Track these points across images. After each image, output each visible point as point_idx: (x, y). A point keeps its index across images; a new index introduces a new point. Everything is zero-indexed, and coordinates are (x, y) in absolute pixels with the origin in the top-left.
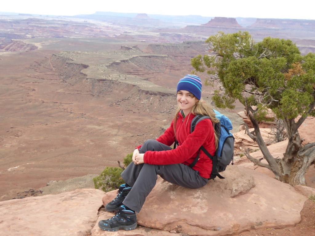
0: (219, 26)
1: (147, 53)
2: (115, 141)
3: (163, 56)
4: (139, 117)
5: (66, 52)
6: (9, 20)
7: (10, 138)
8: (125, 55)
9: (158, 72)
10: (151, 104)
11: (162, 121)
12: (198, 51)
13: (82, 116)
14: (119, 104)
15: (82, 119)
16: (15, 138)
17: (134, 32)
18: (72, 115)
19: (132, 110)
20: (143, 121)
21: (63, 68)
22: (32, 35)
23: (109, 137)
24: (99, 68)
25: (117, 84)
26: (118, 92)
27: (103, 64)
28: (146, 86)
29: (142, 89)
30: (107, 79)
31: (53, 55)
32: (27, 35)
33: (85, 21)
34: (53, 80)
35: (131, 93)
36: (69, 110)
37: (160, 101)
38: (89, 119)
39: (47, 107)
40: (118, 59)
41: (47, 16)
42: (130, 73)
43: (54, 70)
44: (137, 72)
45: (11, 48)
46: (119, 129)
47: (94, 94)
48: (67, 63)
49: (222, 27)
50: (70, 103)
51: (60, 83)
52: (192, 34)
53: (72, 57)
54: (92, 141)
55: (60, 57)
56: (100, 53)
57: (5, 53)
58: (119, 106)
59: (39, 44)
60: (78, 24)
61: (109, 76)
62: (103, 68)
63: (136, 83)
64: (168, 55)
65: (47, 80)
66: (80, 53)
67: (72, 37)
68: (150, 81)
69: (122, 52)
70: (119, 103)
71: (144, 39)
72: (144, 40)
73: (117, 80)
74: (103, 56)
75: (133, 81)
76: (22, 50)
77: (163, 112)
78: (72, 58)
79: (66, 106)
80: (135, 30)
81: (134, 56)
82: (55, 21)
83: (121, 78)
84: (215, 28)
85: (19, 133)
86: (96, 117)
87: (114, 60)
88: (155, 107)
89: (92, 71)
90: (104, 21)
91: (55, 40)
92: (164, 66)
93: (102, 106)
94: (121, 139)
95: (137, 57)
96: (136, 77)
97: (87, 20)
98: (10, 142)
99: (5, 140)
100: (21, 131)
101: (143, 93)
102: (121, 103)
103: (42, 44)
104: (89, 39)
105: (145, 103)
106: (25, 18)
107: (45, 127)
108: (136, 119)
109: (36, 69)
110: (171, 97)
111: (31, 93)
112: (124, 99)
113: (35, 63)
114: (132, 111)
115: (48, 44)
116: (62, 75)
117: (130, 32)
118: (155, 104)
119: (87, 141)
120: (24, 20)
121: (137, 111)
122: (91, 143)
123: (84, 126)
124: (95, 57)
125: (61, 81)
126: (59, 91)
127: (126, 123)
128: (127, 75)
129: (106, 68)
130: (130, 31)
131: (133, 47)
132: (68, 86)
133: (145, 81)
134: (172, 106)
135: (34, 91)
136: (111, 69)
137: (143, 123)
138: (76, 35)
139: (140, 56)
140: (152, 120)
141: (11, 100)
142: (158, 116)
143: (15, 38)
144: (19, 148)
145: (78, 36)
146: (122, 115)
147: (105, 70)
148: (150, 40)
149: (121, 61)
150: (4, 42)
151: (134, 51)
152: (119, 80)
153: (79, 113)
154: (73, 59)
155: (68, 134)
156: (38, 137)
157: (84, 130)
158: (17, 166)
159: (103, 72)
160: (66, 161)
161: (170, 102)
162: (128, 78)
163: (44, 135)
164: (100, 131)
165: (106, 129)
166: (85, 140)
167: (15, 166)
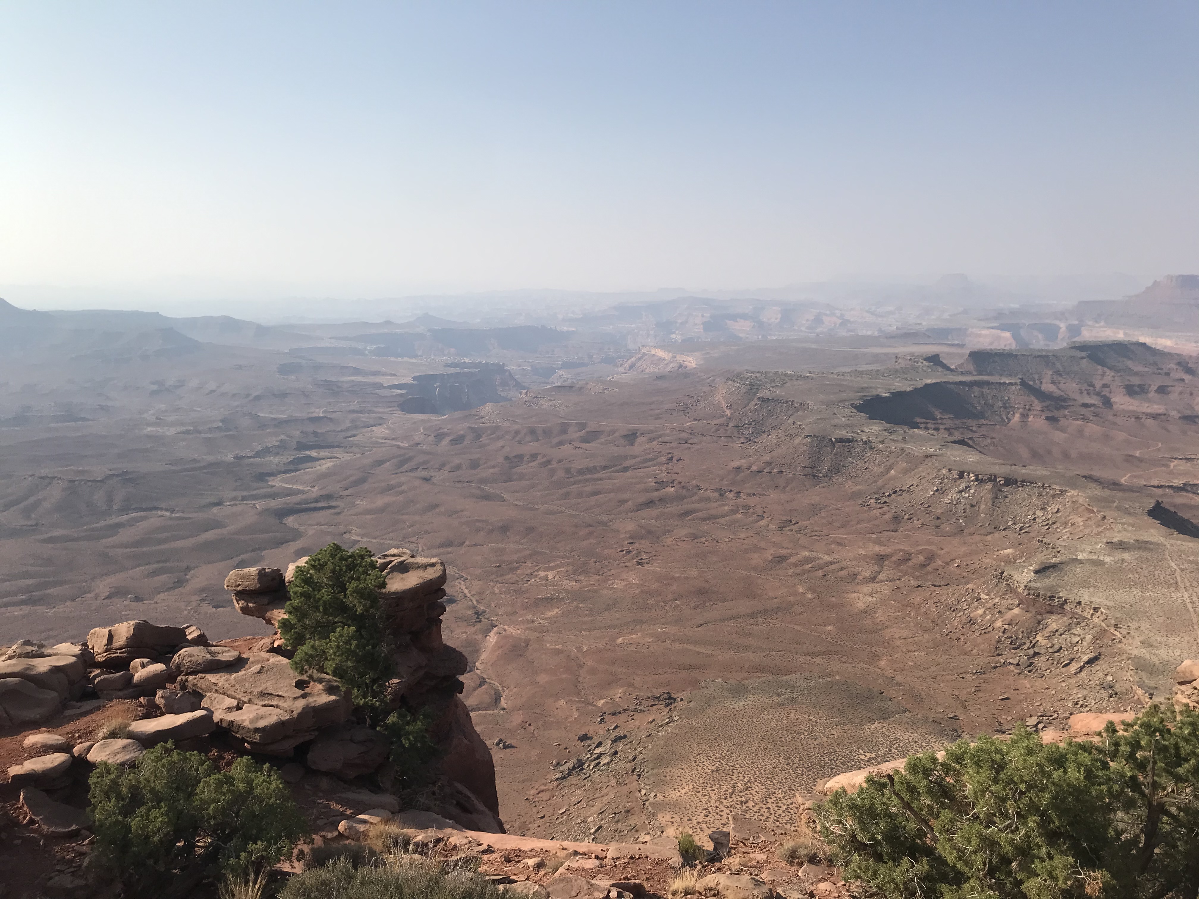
1: (964, 373)
2: (871, 595)
3: (1008, 382)
4: (937, 538)
7: (626, 566)
8: (906, 378)
9: (992, 423)
10: (972, 506)
11: (1000, 552)
14: (885, 502)
15: (790, 533)
16: (635, 568)
21: (749, 409)
23: (856, 582)
24: (836, 411)
25: (882, 451)
26: (882, 470)
27: (846, 401)
28: (958, 459)
29: (948, 467)
30: (855, 438)
31: (728, 379)
34: (725, 439)
35: (918, 476)
36: (759, 511)
37: (996, 498)
38: (807, 534)
39: (707, 500)
40: (886, 389)
42: (915, 424)
43: (729, 414)
44: (934, 422)
46: (881, 566)
47: (822, 476)
48: (759, 399)
50: (761, 493)
51: (741, 445)
53: (774, 385)
54: (811, 589)
55: (744, 385)
58: (886, 507)
59: (698, 354)
61: (862, 431)
62: (846, 410)
64: (1022, 380)
65: (710, 438)
67: (773, 337)
68: (968, 445)
69: (898, 370)
70: (885, 499)
71: (956, 340)
72: (958, 342)
74: (848, 383)
75: (925, 446)
76: (659, 369)
77: (1004, 529)
79: (751, 500)
81: (929, 382)
83: (891, 437)
85: (645, 556)
86: (825, 531)
87: (875, 392)
88: (983, 515)
92: (1010, 407)
94: (886, 592)
95: (938, 383)
96: (931, 435)
98: (625, 577)
100: (650, 553)
101: (951, 476)
102: (891, 498)
105: (955, 503)
107: (702, 546)
108: (930, 542)
109: (689, 413)
110: (1028, 489)
111: (676, 467)
112: (898, 489)
116: (746, 426)
118: (983, 507)
119: (800, 589)
121: (934, 522)
122: (809, 595)
123: (794, 551)
124: (829, 384)
125: (743, 440)
127: (900, 550)
128: (907, 431)
129: (854, 411)
130: (918, 321)
131: (925, 359)
133: (957, 446)
135: (681, 462)
136: (866, 414)
138: (782, 333)
141: (631, 480)
142: (989, 538)
144: (642, 592)
146: (894, 531)
147: (851, 417)
151: (929, 370)
154: (775, 390)
155: (755, 569)
156: (685, 569)
157: (792, 560)
158: (636, 633)
159: (847, 422)
160: (749, 635)
161: (1024, 504)
162: (912, 437)
163: (699, 566)
164: (833, 567)
165: (848, 563)
166: (795, 585)
167: (631, 634)
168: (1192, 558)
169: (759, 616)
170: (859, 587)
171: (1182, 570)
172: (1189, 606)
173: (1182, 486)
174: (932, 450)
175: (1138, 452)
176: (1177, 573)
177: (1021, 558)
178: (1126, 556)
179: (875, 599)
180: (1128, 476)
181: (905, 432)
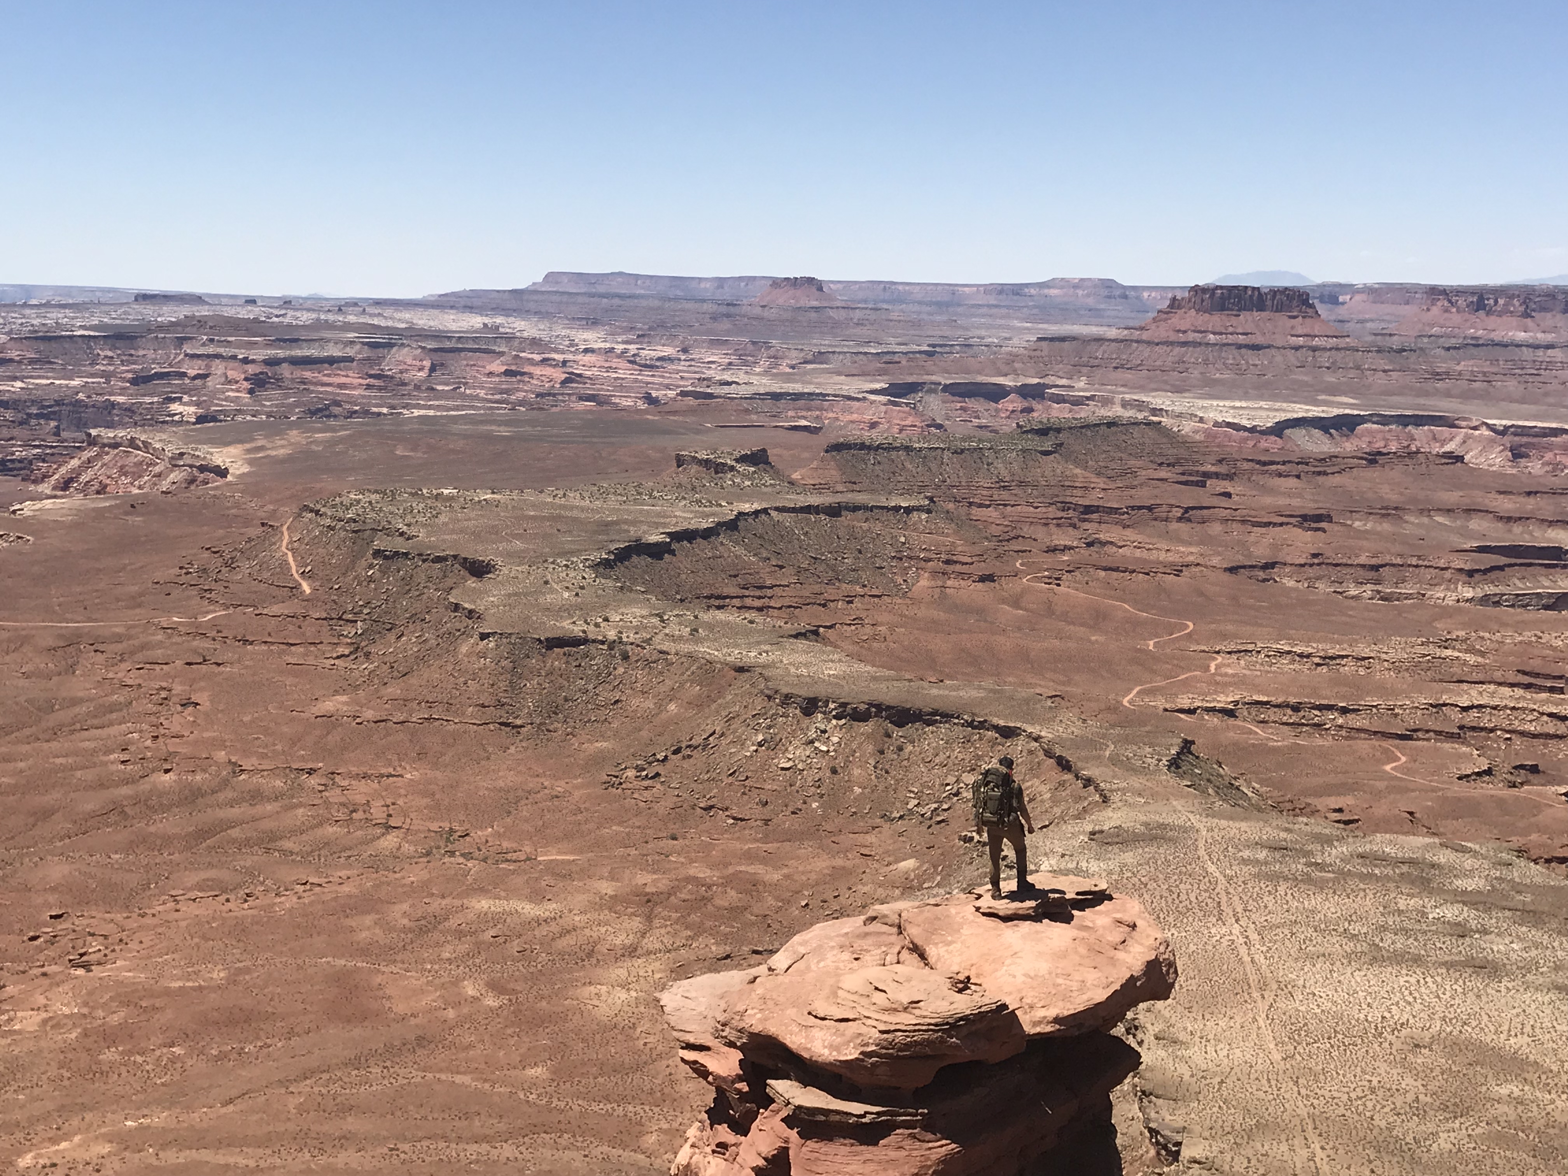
0: (1214, 333)
1: (817, 488)
2: (625, 986)
3: (904, 504)
4: (765, 847)
5: (376, 492)
6: (82, 327)
7: (44, 974)
8: (698, 501)
9: (875, 592)
10: (834, 771)
11: (891, 867)
12: (1099, 474)
13: (450, 847)
14: (658, 775)
15: (446, 859)
16: (69, 977)
17: (754, 380)
18: (390, 841)
19: (727, 803)
20: (785, 871)
21: (355, 578)
22: (198, 404)
23: (594, 960)
24: (549, 577)
25: (648, 663)
26: (650, 704)
27: (572, 553)
28: (805, 672)
29: (785, 690)
30: (591, 636)
31: (306, 508)
32: (175, 407)
33: (485, 325)
34: (300, 649)
35: (724, 714)
36: (378, 813)
37: (882, 752)
38: (485, 860)
39: (256, 796)
40: (657, 525)
41: (287, 303)
42: (718, 601)
43: (308, 591)
44: (758, 593)
45: (84, 478)
46: (649, 918)
47: (518, 722)
48: (377, 553)
49: (1231, 339)
50: (384, 771)
51: (337, 662)
52: (1063, 382)
53: (409, 519)
54: (496, 987)
55: (340, 520)
56: (561, 493)
57: (48, 503)
58: (658, 786)
59: (235, 450)
60: (448, 344)
61: (606, 620)
62: (572, 574)
63: (751, 656)
64: (931, 499)
65: (264, 647)
66: (451, 498)
67: (417, 413)
68: (825, 641)
69: (680, 485)
70: (656, 768)
71: (805, 418)
72: (804, 423)
73: (648, 641)
74: (575, 513)
75: (737, 646)
76: (140, 488)
77: (901, 817)
78: (409, 525)
79: (361, 791)
80: (758, 370)
81: (746, 507)
82: (330, 326)
83: (667, 631)
84: (1196, 344)
85: (95, 945)
86: (528, 849)
87: (633, 532)
88: (857, 790)
89: (509, 596)
90: (592, 322)
91: (320, 431)
92: (911, 558)
93: (560, 787)
94: (657, 976)
95: (765, 511)
96: (751, 622)
97: (499, 320)
98: (42, 1000)
99: (10, 990)
100: (106, 937)
101: (791, 711)
102: (669, 765)
103: (249, 451)
104: (507, 423)
105: (800, 766)
106: (169, 314)
107: (238, 909)
108: (750, 857)
109: (210, 590)
110: (943, 728)
111: (177, 722)
112: (684, 745)
113: (206, 554)
114: (727, 809)
115: (282, 452)
116: (350, 616)
117: (730, 380)
118: (857, 772)
119: (470, 989)
120: (161, 327)
121: (758, 812)
122: (491, 1001)
123: (457, 902)
124: (533, 518)
125: (341, 650)
126: (328, 706)
127: (689, 879)
128: (701, 615)
129: (590, 574)
130: (727, 377)
131: (737, 460)
132: (376, 681)
133: (802, 644)
134: (951, 779)
135: (191, 709)
136: (617, 579)
137: (787, 877)
138: (437, 403)
139: (777, 509)
140: (839, 862)
141: (59, 761)
142: (871, 838)
143: (110, 425)
144: (86, 1034)
145: (451, 403)
146: (674, 838)
147: (582, 588)
148: (837, 419)
149: (677, 536)
150: (52, 447)
151: (748, 483)
152: (657, 639)
153: (434, 826)
154: (413, 531)
155: (364, 951)
156: (196, 967)
157: (453, 923)
158: (67, 1137)
159: (573, 599)
160: (347, 1109)
161: (937, 760)
162: (710, 627)
163: (229, 958)
164: (544, 930)
165: (577, 918)
166: (456, 982)
167: (54, 1141)
168: (1246, 854)
169: (371, 1062)
170: (599, 971)
171: (1229, 879)
172: (1243, 950)
173: (1231, 706)
174: (752, 654)
175: (1151, 643)
176: (1219, 886)
177: (931, 878)
178: (1129, 857)
179: (633, 994)
180: (1135, 692)
181: (696, 617)
